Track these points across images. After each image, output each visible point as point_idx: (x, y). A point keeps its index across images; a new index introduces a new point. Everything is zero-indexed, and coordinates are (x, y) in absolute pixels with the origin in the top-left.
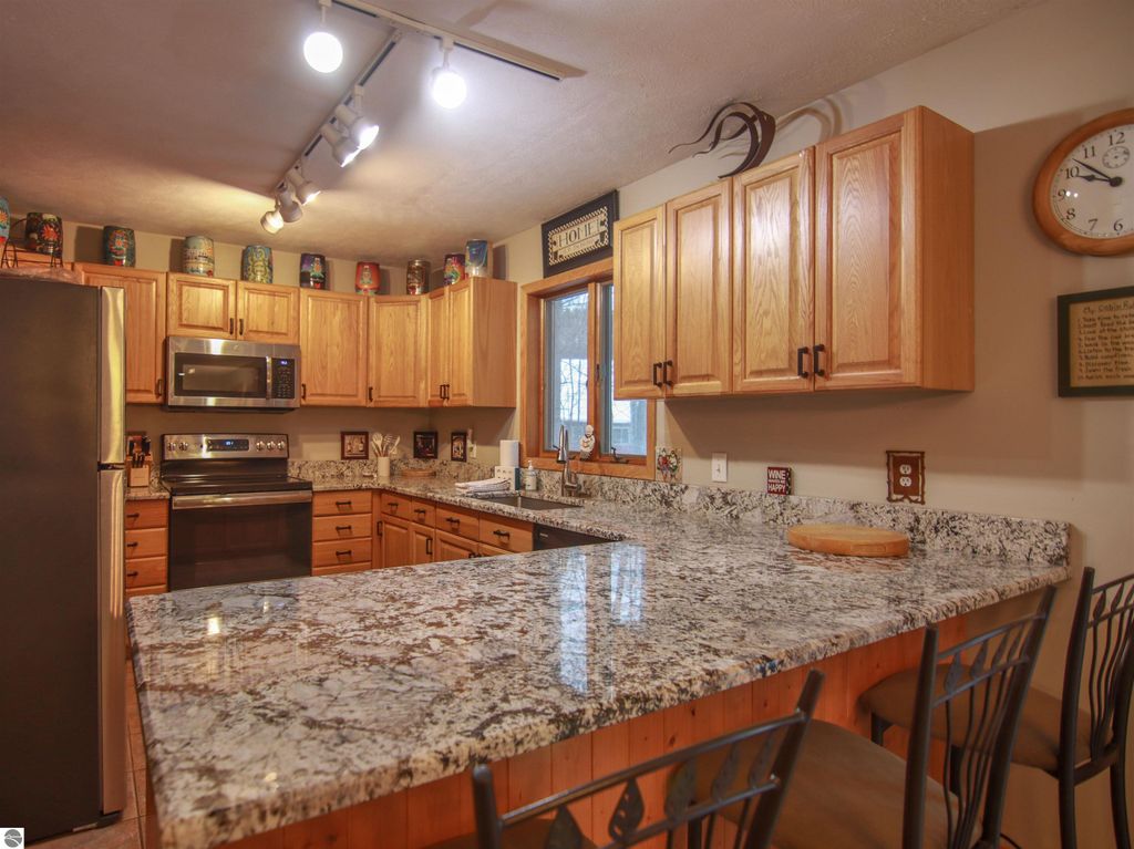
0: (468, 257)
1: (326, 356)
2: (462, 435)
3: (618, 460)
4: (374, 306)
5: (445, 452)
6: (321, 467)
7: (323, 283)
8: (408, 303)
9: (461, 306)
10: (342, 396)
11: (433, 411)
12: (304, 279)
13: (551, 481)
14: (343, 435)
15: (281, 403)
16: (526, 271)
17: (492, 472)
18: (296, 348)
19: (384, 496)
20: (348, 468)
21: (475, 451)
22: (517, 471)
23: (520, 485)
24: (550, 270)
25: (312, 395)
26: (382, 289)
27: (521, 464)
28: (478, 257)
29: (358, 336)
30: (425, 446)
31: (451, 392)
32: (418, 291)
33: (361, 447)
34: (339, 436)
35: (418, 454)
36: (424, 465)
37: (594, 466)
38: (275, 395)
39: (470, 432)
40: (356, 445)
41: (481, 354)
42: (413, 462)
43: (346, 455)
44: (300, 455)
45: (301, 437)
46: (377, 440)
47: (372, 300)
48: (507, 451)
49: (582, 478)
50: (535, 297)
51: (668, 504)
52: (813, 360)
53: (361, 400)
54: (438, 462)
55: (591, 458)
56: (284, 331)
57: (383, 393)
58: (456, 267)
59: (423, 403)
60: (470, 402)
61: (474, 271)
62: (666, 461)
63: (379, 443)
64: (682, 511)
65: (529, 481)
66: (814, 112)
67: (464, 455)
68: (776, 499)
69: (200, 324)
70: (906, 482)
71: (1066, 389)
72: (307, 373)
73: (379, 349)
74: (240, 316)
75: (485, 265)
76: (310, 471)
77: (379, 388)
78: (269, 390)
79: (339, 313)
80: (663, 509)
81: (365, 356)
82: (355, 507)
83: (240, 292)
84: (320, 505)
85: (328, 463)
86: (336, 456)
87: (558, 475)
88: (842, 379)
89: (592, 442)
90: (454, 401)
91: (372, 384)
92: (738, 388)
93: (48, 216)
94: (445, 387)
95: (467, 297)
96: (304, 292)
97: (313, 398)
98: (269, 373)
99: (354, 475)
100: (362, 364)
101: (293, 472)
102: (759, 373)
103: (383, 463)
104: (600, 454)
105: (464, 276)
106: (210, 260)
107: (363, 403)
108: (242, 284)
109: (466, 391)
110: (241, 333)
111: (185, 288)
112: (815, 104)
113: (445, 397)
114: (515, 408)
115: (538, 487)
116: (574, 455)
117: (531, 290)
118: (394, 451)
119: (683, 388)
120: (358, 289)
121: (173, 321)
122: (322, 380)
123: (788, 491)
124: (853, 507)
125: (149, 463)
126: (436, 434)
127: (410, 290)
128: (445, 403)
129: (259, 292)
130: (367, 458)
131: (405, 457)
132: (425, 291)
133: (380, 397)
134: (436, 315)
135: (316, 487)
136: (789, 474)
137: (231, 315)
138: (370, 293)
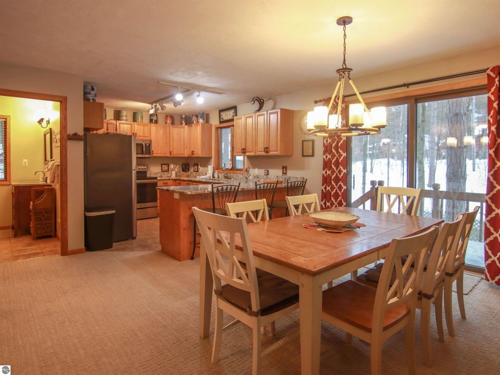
0: (199, 117)
1: (158, 142)
2: (197, 165)
3: (237, 170)
4: (171, 128)
5: (192, 169)
6: (157, 174)
7: (156, 122)
8: (182, 128)
9: (197, 130)
11: (188, 158)
12: (151, 121)
13: (221, 176)
14: (162, 165)
15: (147, 156)
16: (215, 121)
17: (206, 174)
18: (151, 141)
19: (176, 181)
20: (163, 174)
21: (201, 169)
22: (213, 173)
23: (213, 177)
24: (221, 122)
26: (173, 123)
27: (214, 172)
28: (202, 117)
29: (167, 136)
30: (185, 168)
31: (195, 153)
32: (184, 124)
33: (167, 168)
35: (184, 170)
36: (185, 173)
37: (232, 171)
38: (146, 154)
39: (199, 164)
40: (165, 168)
41: (203, 143)
42: (182, 173)
43: (163, 170)
44: (150, 171)
45: (150, 165)
46: (172, 166)
47: (171, 126)
48: (210, 168)
49: (229, 174)
50: (217, 128)
51: (247, 179)
52: (267, 150)
53: (168, 155)
54: (189, 172)
55: (231, 170)
56: (147, 136)
58: (195, 118)
59: (186, 156)
60: (200, 156)
61: (201, 121)
62: (247, 170)
63: (172, 167)
64: (249, 180)
65: (216, 176)
66: (272, 99)
67: (198, 170)
68: (265, 176)
70: (285, 172)
71: (303, 156)
72: (154, 148)
73: (173, 140)
74: (136, 132)
75: (204, 119)
76: (154, 175)
77: (173, 152)
78: (144, 152)
79: (162, 131)
80: (246, 180)
82: (168, 184)
83: (135, 125)
84: (159, 184)
85: (159, 173)
86: (160, 171)
87: (223, 174)
88: (271, 153)
89: (231, 165)
90: (195, 155)
91: (171, 150)
92: (256, 154)
94: (193, 151)
95: (199, 128)
96: (152, 125)
97: (155, 154)
98: (144, 147)
99: (165, 176)
100: (168, 145)
101: (148, 175)
102: (259, 152)
103: (174, 173)
104: (233, 169)
105: (198, 122)
106: (126, 116)
107: (169, 156)
108: (135, 123)
109: (199, 153)
111: (121, 125)
112: (273, 98)
113: (193, 154)
114: (212, 157)
115: (218, 177)
116: (227, 169)
117: (216, 127)
118: (176, 169)
119: (247, 154)
120: (166, 123)
122: (158, 150)
123: (268, 174)
124: (277, 177)
126: (189, 165)
127: (181, 124)
128: (193, 156)
129: (140, 125)
130: (168, 171)
131: (179, 171)
132: (186, 124)
133: (173, 154)
134: (190, 132)
135: (159, 179)
136: (268, 171)
137: (133, 132)
138: (170, 124)
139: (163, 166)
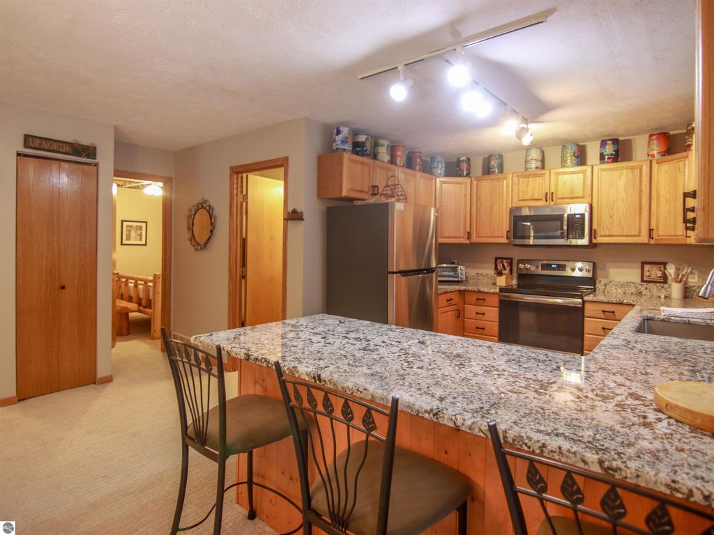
1: (612, 208)
4: (655, 166)
6: (622, 285)
8: (680, 160)
10: (626, 236)
12: (602, 157)
14: (643, 264)
20: (646, 289)
25: (602, 236)
29: (641, 191)
33: (660, 274)
34: (640, 265)
40: (656, 273)
43: (645, 279)
44: (607, 276)
45: (608, 264)
46: (671, 270)
47: (654, 162)
53: (644, 239)
56: (581, 195)
57: (661, 233)
69: (528, 198)
72: (597, 222)
74: (553, 190)
76: (614, 288)
77: (658, 229)
78: (566, 234)
81: (647, 206)
83: (552, 175)
85: (628, 284)
86: (637, 279)
91: (653, 226)
93: (462, 159)
96: (602, 167)
97: (601, 238)
98: (565, 223)
101: (600, 287)
108: (553, 171)
110: (552, 200)
111: (521, 180)
120: (649, 154)
121: (515, 200)
122: (610, 225)
125: (505, 274)
129: (564, 173)
130: (666, 283)
133: (659, 236)
137: (547, 191)
138: (656, 157)
139: (647, 267)
